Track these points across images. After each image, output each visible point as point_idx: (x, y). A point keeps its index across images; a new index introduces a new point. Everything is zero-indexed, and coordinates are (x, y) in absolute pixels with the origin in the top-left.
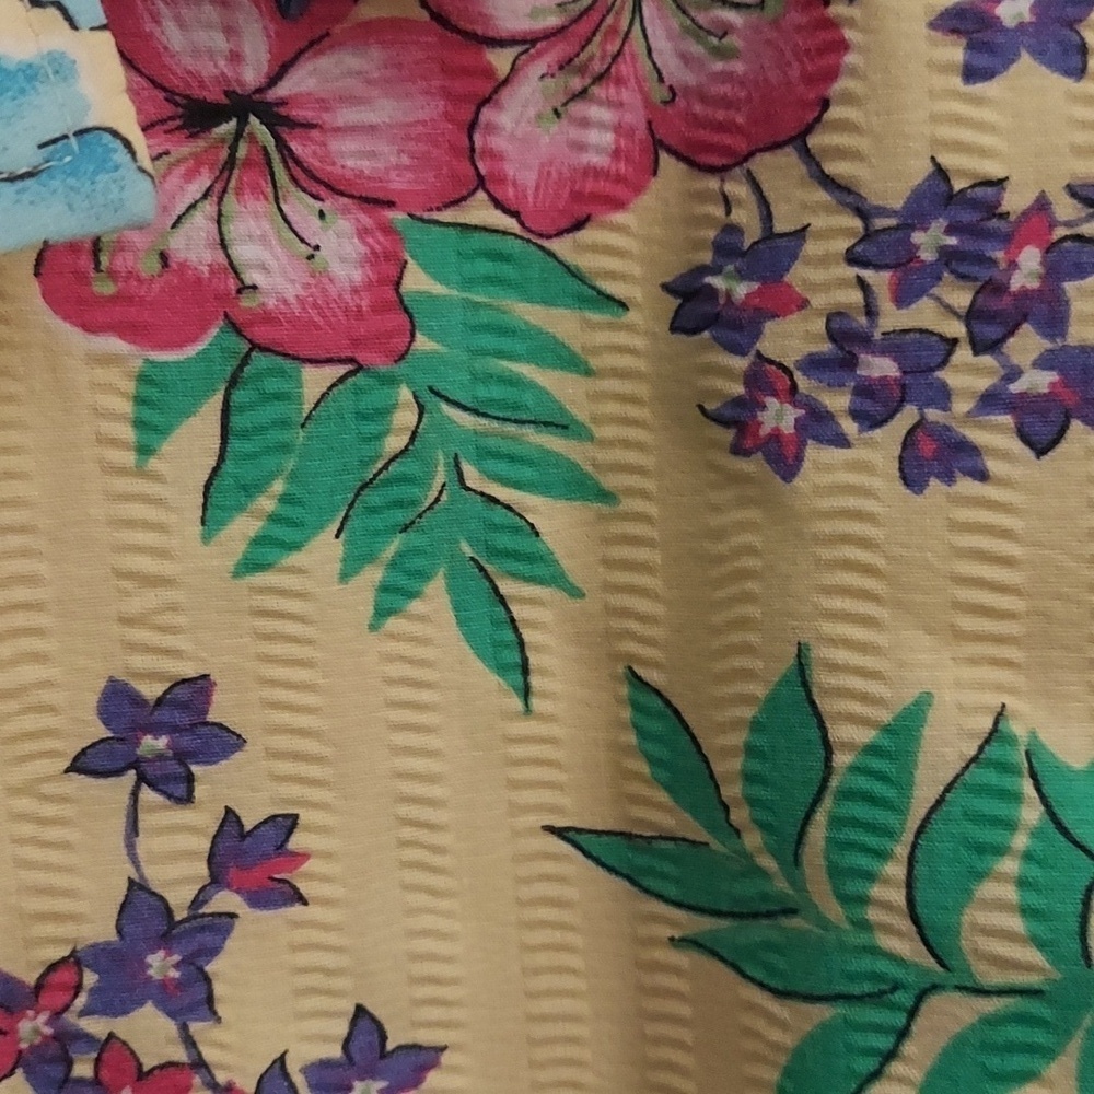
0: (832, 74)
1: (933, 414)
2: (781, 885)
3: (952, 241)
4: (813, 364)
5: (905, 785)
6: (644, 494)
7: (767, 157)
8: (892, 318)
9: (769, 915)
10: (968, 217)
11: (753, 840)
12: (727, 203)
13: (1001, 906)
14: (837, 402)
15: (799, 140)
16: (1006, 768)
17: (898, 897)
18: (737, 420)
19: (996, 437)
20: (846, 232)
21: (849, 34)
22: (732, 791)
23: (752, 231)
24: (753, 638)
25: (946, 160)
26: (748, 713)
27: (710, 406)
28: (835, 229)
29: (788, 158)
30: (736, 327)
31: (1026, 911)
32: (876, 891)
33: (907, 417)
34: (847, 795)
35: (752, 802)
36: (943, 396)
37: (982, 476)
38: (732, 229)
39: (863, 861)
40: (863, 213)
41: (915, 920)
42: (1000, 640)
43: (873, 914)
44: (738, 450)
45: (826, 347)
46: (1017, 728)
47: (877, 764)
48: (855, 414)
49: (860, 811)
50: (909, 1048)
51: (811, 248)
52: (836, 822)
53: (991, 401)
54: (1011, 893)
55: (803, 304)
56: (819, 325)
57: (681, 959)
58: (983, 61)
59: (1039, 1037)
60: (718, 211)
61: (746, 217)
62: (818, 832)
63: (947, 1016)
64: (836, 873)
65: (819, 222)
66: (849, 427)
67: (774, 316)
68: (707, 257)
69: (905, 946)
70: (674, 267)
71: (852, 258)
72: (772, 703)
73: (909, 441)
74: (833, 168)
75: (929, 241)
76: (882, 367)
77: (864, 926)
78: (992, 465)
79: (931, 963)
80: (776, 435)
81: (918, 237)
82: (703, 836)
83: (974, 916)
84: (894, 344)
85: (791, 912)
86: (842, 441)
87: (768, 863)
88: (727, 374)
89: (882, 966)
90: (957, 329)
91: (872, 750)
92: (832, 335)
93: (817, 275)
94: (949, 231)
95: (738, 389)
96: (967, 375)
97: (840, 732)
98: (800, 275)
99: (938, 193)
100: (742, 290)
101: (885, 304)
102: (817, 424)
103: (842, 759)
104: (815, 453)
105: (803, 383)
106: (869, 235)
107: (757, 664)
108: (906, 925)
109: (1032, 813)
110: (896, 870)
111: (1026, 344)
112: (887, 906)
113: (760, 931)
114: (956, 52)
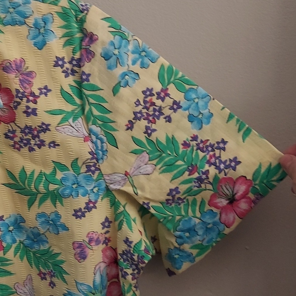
0: (15, 116)
1: (30, 146)
2: (24, 187)
3: (29, 131)
4: (19, 141)
5: (33, 177)
6: (5, 153)
7: (12, 123)
8: (25, 137)
9: (23, 189)
10: (29, 129)
11: (21, 183)
12: (8, 127)
13: (42, 187)
14: (22, 145)
15: (14, 122)
16: (42, 175)
17: (33, 187)
18: (14, 146)
19: (36, 147)
20: (19, 130)
21: (16, 113)
22: (18, 179)
23: (11, 130)
24: (18, 166)
25: (27, 124)
26: (19, 172)
27: (11, 145)
28: (18, 130)
29: (13, 123)
30: (12, 138)
31: (44, 187)
32: (32, 186)
33: (28, 146)
34: (28, 178)
35: (20, 180)
36: (31, 144)
37: (35, 151)
38: (9, 129)
39: (30, 184)
40: (21, 129)
41: (35, 189)
42: (40, 164)
43: (32, 188)
44: (14, 149)
45: (20, 140)
46: (43, 171)
47: (31, 175)
48: (24, 146)
49: (30, 180)
50: (37, 198)
51: (17, 131)
52: (28, 181)
53: (35, 144)
54: (42, 185)
55: (17, 136)
56: (19, 138)
57: (16, 194)
58: (28, 115)
59: (47, 197)
60: (7, 127)
61: (10, 128)
62: (26, 182)
63: (39, 196)
64: (28, 185)
65: (17, 129)
66: (24, 147)
67: (14, 137)
68: (7, 132)
69: (35, 191)
70: (4, 132)
71: (21, 132)
72: (21, 171)
73: (29, 148)
74: (18, 125)
75: (27, 131)
76: (25, 142)
77: (31, 189)
78: (36, 150)
79: (37, 192)
80: (18, 148)
81: (26, 131)
82: (16, 183)
83: (40, 188)
84: (26, 140)
85: (25, 189)
86: (23, 148)
87: (22, 185)
88: (12, 142)
89: (34, 193)
90: (31, 138)
91: (30, 174)
92: (20, 139)
93: (17, 134)
94: (29, 130)
95: (13, 144)
96: (33, 142)
97: (27, 173)
98: (16, 134)
99: (26, 127)
100: (12, 135)
101: (24, 136)
102: (21, 147)
103: (28, 175)
104: (21, 149)
105: (19, 143)
106: (22, 130)
107: (19, 168)
108: (34, 189)
109: (44, 179)
110: (33, 184)
111: (37, 139)
112: (33, 188)
113: (23, 191)
114: (25, 115)
